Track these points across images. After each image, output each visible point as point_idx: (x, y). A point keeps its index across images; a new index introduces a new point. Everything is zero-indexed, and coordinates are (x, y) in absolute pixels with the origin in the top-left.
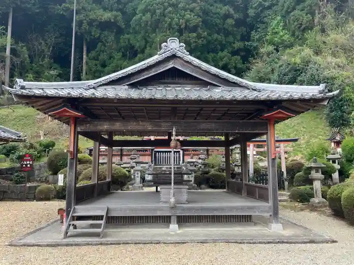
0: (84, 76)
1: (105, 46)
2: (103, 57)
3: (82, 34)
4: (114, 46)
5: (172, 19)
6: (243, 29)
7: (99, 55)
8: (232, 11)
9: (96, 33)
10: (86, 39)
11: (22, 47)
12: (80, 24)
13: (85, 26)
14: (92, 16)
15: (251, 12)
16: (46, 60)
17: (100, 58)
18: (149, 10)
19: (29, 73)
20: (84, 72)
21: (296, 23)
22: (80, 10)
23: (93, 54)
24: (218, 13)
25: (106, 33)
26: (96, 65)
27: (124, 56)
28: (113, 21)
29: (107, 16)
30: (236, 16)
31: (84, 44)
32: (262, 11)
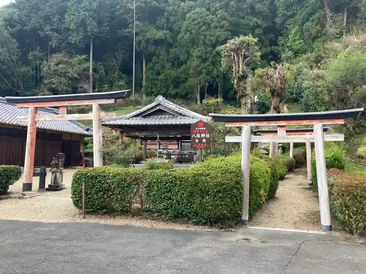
0: (144, 83)
1: (159, 58)
2: (158, 67)
3: (142, 51)
4: (166, 58)
5: (205, 36)
6: (271, 36)
7: (154, 66)
8: (259, 22)
9: (151, 49)
10: (145, 54)
11: (100, 65)
12: (139, 43)
13: (143, 44)
14: (148, 36)
15: (278, 20)
16: (116, 73)
17: (155, 68)
18: (189, 31)
19: (105, 84)
20: (144, 80)
21: (307, 33)
22: (139, 32)
23: (150, 65)
24: (249, 25)
25: (159, 48)
26: (152, 74)
27: (173, 65)
28: (164, 38)
29: (159, 34)
30: (264, 25)
31: (144, 57)
32: (286, 20)
